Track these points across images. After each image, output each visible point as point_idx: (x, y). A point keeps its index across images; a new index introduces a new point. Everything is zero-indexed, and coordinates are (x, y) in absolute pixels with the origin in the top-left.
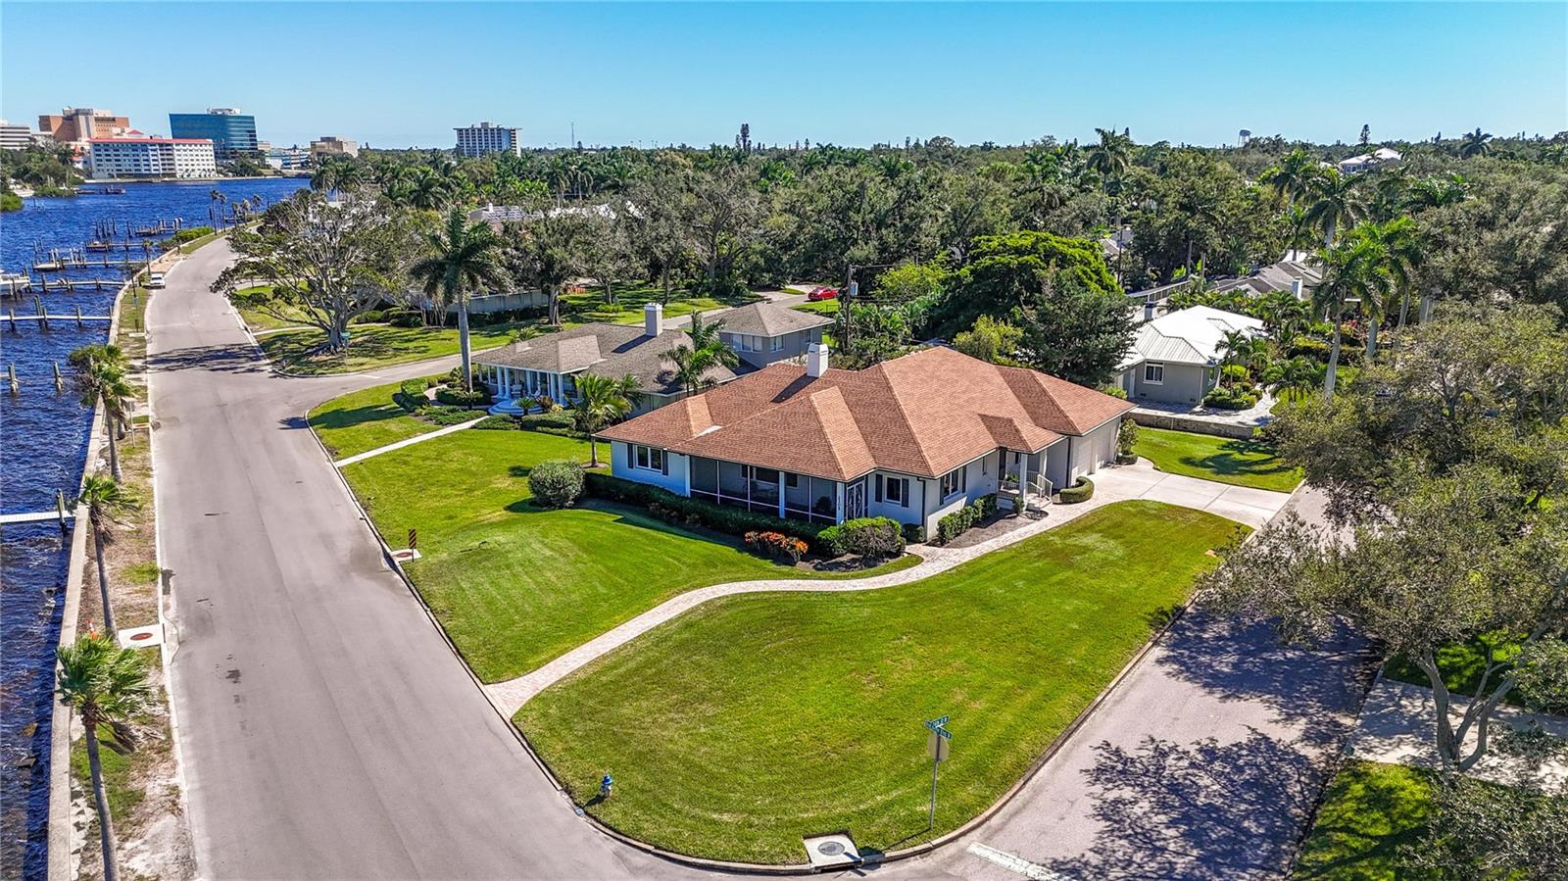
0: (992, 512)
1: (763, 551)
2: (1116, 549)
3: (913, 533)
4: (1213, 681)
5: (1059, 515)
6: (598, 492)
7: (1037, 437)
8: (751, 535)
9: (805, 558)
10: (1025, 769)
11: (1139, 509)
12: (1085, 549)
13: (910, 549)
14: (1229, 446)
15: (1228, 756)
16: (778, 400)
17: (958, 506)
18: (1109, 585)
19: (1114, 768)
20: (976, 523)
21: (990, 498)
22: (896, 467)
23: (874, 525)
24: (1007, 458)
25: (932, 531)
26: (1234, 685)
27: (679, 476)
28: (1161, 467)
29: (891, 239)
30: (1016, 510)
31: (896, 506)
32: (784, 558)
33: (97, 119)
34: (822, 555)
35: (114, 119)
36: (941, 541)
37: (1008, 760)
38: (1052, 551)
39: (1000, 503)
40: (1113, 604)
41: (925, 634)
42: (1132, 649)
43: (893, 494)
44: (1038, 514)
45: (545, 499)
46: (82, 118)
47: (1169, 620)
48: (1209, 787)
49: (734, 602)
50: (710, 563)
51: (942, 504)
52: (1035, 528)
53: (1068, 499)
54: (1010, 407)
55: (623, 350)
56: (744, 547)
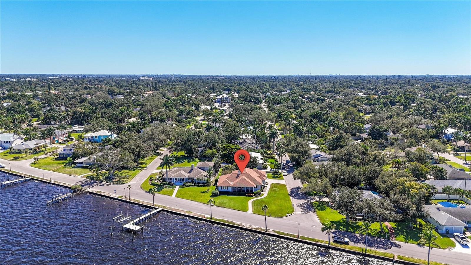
1: (249, 196)
2: (278, 189)
4: (298, 199)
8: (247, 194)
9: (254, 196)
10: (293, 208)
11: (275, 184)
12: (275, 190)
13: (261, 193)
15: (305, 204)
16: (237, 178)
18: (282, 193)
19: (299, 206)
27: (229, 189)
28: (269, 179)
38: (272, 190)
41: (274, 200)
42: (289, 198)
45: (215, 195)
47: (289, 195)
48: (305, 206)
49: (254, 201)
52: (268, 188)
53: (267, 184)
54: (258, 175)
55: (190, 172)
56: (246, 196)
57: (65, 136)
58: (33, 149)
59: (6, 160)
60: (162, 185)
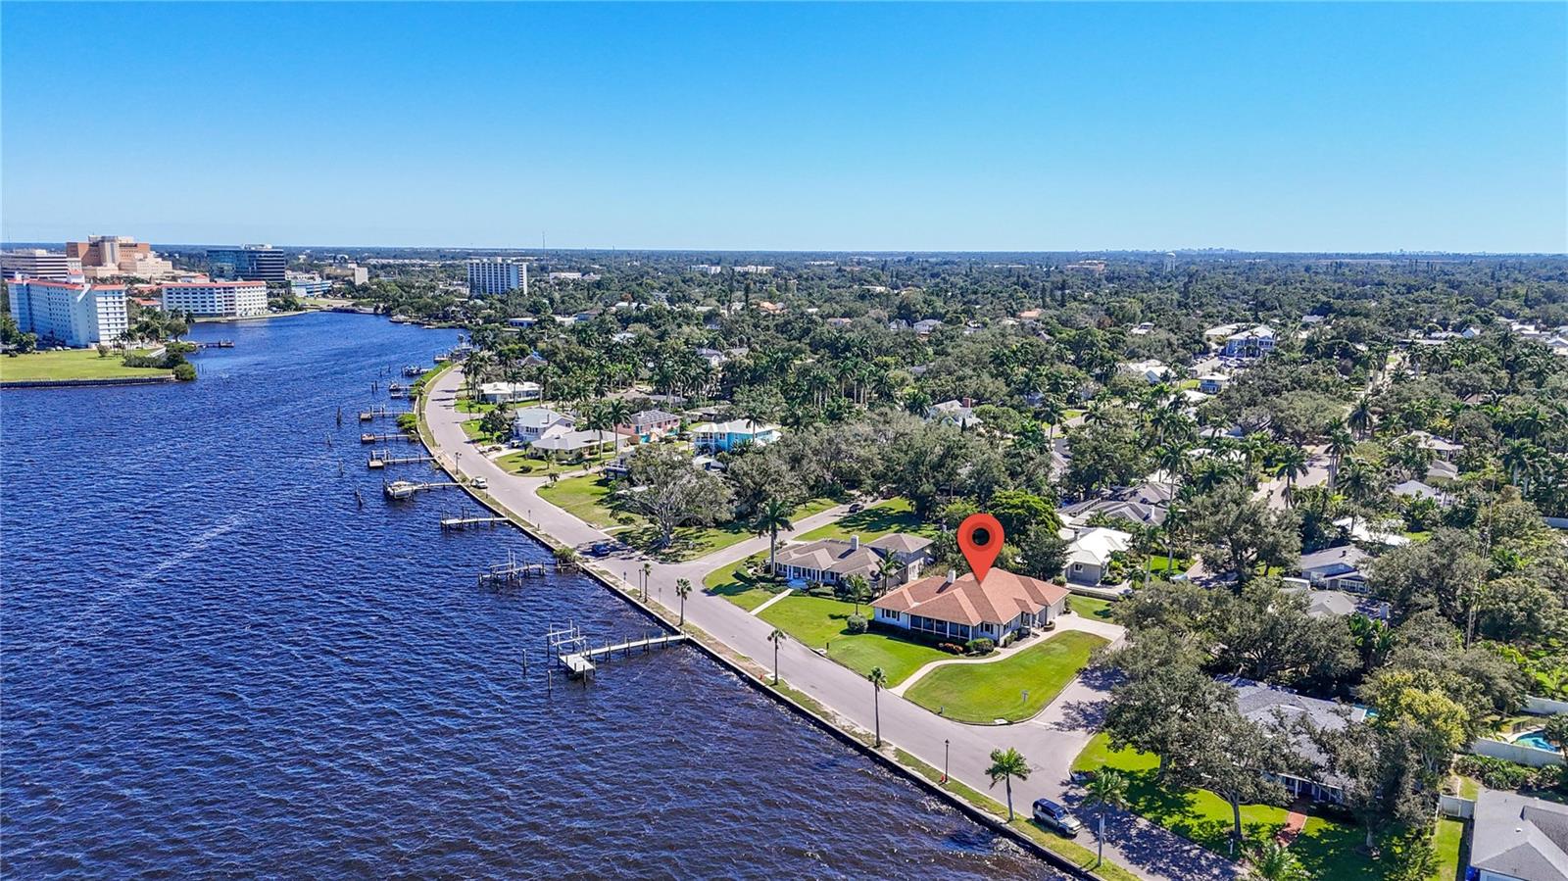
0: (1021, 635)
1: (946, 650)
2: (1064, 649)
3: (996, 644)
4: (1094, 687)
5: (1044, 636)
6: (875, 627)
7: (1036, 609)
8: (941, 644)
9: (962, 652)
10: (1043, 707)
11: (1071, 634)
12: (1054, 649)
13: (996, 649)
14: (1108, 605)
15: (1096, 704)
16: (939, 592)
17: (1009, 634)
18: (1064, 661)
19: (1068, 706)
20: (1016, 640)
21: (1019, 630)
22: (989, 621)
23: (984, 640)
24: (1025, 617)
25: (1002, 642)
26: (1099, 688)
27: (904, 622)
28: (1081, 615)
29: (941, 478)
30: (1029, 634)
31: (989, 633)
32: (954, 652)
33: (121, 246)
34: (967, 651)
35: (136, 245)
36: (1005, 646)
37: (1038, 705)
38: (1042, 649)
39: (1023, 631)
40: (1063, 667)
41: (1009, 676)
42: (1070, 679)
43: (987, 630)
44: (1036, 636)
45: (853, 630)
46: (107, 245)
47: (1082, 672)
48: (1090, 710)
49: (946, 666)
50: (930, 654)
51: (1004, 633)
52: (1036, 641)
53: (1046, 630)
54: (1024, 596)
55: (842, 556)
56: (939, 648)
57: (669, 427)
58: (574, 453)
59: (506, 471)
60: (756, 581)
